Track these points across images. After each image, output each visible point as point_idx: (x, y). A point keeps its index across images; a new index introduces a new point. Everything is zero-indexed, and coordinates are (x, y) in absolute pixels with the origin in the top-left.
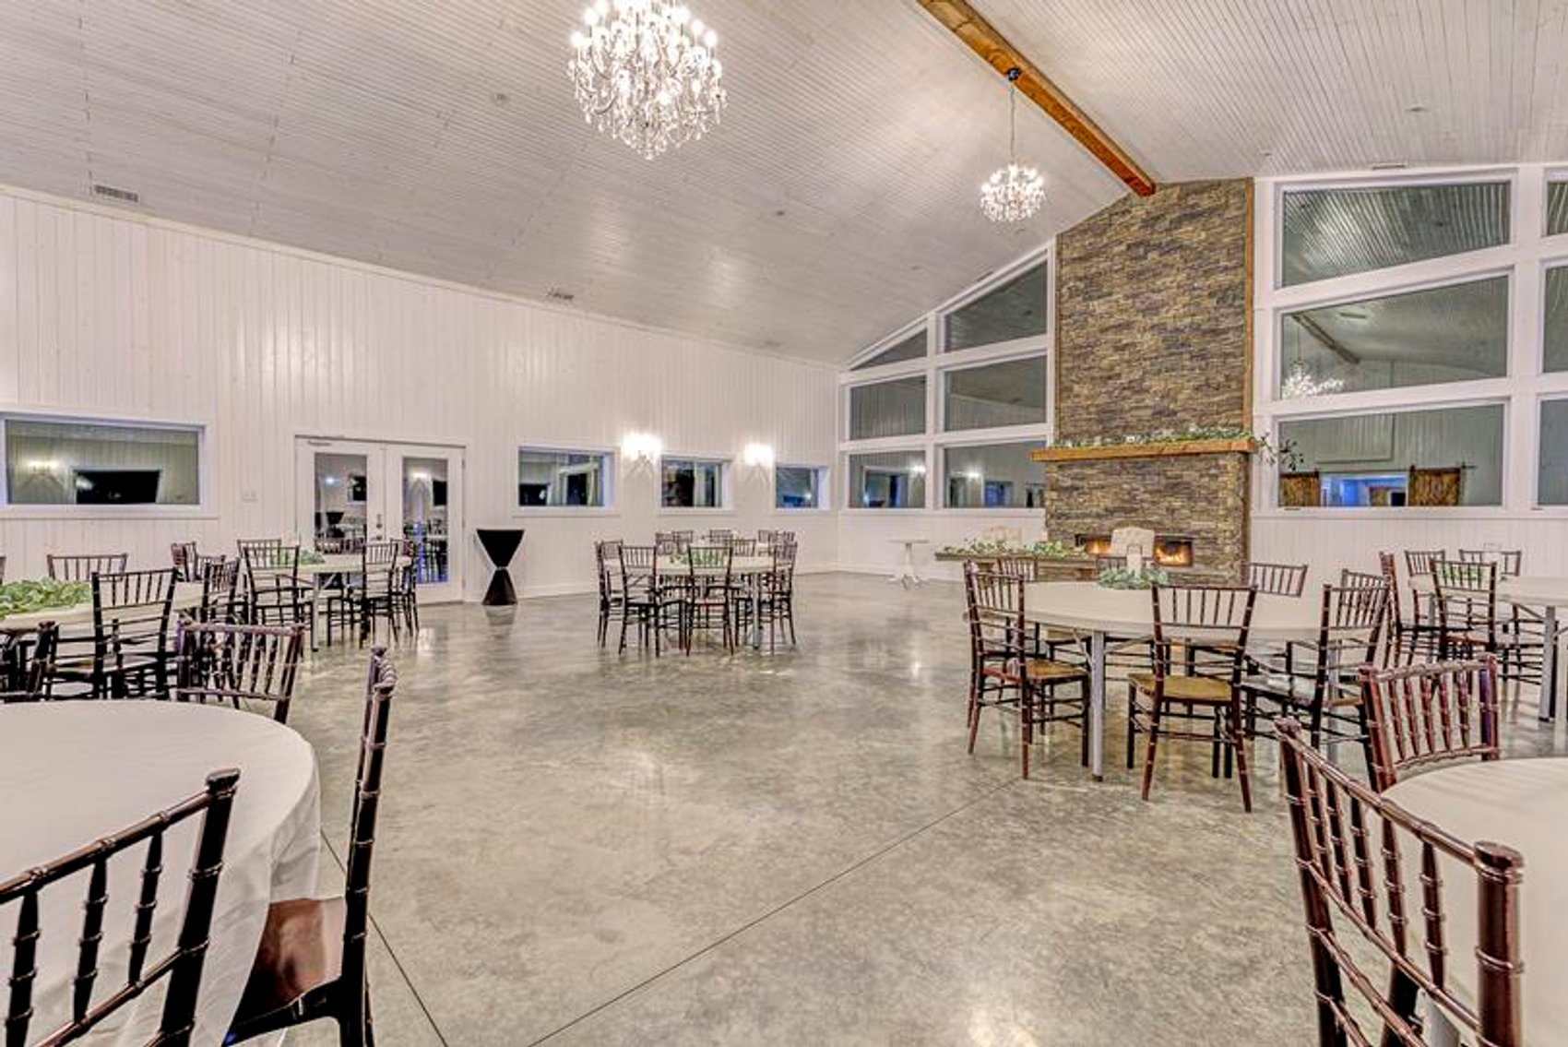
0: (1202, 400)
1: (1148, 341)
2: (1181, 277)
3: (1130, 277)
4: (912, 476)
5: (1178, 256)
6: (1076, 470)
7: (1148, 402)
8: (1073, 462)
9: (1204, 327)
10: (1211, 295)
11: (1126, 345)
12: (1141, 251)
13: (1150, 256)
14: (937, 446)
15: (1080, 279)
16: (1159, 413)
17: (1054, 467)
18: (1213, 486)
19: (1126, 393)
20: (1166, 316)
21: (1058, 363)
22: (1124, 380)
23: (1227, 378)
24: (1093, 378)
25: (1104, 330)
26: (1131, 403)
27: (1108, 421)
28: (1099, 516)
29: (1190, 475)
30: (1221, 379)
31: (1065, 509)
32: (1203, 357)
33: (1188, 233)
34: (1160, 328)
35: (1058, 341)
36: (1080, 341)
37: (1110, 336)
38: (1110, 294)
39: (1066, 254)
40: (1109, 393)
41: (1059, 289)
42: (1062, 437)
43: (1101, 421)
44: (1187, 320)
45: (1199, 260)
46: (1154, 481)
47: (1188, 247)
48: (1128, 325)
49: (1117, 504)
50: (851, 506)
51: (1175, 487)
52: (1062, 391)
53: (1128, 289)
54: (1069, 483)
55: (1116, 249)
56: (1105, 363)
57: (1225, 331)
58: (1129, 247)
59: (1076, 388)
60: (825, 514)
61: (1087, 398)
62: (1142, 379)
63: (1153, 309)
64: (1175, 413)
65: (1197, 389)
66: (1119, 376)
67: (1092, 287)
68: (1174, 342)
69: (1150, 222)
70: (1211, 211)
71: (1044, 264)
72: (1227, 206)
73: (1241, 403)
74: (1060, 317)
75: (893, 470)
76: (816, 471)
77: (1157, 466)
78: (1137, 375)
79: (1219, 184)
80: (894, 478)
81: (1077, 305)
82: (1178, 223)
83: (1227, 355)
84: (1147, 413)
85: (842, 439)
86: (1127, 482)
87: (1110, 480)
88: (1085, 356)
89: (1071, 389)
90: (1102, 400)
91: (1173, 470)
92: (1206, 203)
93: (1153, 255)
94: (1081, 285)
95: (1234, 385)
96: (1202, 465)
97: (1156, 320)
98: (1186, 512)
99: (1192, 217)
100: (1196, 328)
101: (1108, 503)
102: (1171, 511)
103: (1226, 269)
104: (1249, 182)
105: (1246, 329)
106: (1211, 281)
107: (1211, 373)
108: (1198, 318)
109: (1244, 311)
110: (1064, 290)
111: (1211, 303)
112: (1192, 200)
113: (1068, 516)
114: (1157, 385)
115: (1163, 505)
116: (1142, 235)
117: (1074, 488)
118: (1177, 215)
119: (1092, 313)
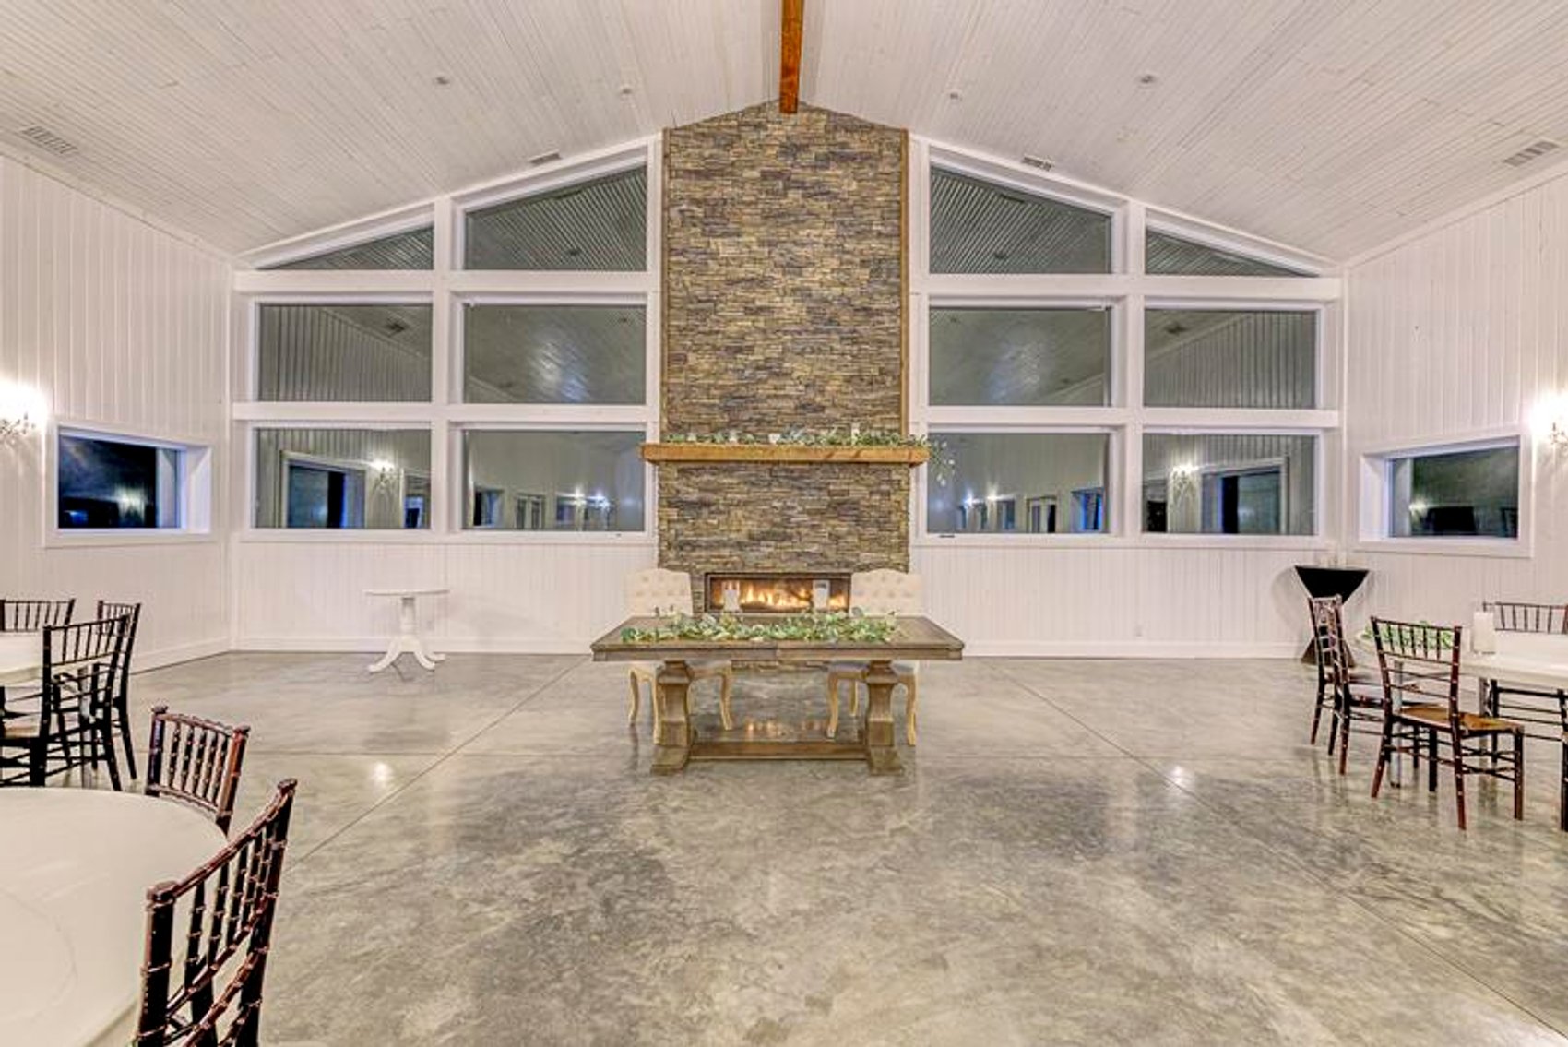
0: (852, 397)
1: (790, 308)
2: (830, 232)
3: (766, 217)
4: (371, 478)
5: (825, 204)
6: (705, 477)
7: (790, 391)
8: (701, 465)
9: (857, 303)
10: (864, 264)
11: (761, 309)
12: (780, 185)
13: (792, 195)
14: (454, 424)
15: (698, 202)
16: (802, 406)
17: (673, 471)
18: (885, 506)
19: (762, 375)
20: (812, 278)
21: (665, 318)
22: (757, 357)
23: (882, 372)
24: (715, 348)
25: (732, 282)
26: (766, 389)
28: (740, 545)
29: (858, 492)
30: (874, 371)
31: (689, 535)
32: (854, 341)
33: (835, 175)
34: (802, 293)
35: (666, 286)
36: (699, 292)
37: (739, 292)
38: (738, 234)
39: (677, 161)
40: (739, 372)
41: (665, 209)
42: (673, 427)
43: (728, 410)
44: (837, 291)
45: (848, 215)
46: (813, 498)
47: (836, 197)
48: (762, 282)
49: (766, 528)
50: (259, 524)
51: (839, 507)
52: (672, 360)
53: (762, 232)
54: (695, 495)
55: (749, 174)
56: (732, 329)
57: (879, 313)
58: (764, 176)
59: (692, 358)
60: (198, 541)
61: (708, 374)
62: (781, 359)
63: (794, 267)
64: (822, 408)
65: (848, 380)
66: (751, 349)
67: (715, 217)
68: (821, 315)
69: (792, 149)
70: (866, 157)
71: (642, 170)
72: (880, 157)
73: (897, 405)
74: (668, 250)
75: (338, 463)
76: (174, 455)
77: (818, 476)
78: (774, 351)
79: (872, 127)
80: (337, 480)
81: (695, 240)
82: (824, 161)
83: (881, 343)
84: (786, 406)
85: (239, 397)
86: (777, 497)
87: (756, 493)
88: (704, 315)
89: (684, 358)
90: (729, 380)
91: (838, 484)
92: (856, 146)
94: (699, 211)
95: (889, 380)
96: (873, 478)
97: (798, 281)
99: (844, 159)
100: (847, 302)
101: (751, 526)
102: (836, 538)
103: (880, 234)
104: (904, 134)
105: (901, 312)
106: (864, 246)
107: (864, 363)
108: (849, 290)
109: (900, 291)
110: (674, 213)
111: (864, 274)
112: (840, 137)
113: (694, 545)
114: (800, 368)
115: (826, 530)
116: (781, 164)
117: (704, 504)
118: (824, 150)
119: (714, 255)
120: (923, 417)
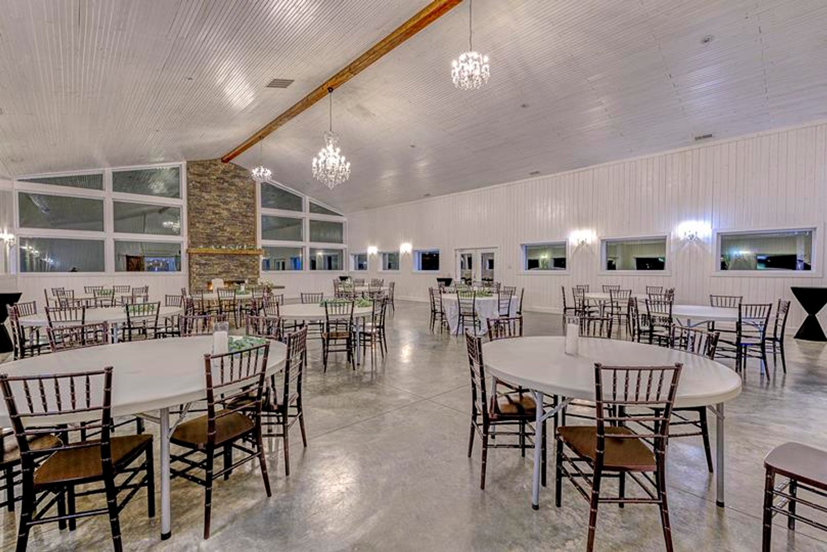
0: (243, 237)
1: (225, 213)
2: (236, 195)
3: (218, 189)
5: (234, 188)
6: (207, 257)
7: (226, 234)
8: (205, 254)
9: (244, 213)
10: (245, 204)
11: (217, 213)
12: (222, 181)
14: (113, 239)
15: (199, 183)
16: (230, 239)
17: (197, 256)
18: (254, 264)
19: (218, 230)
20: (232, 206)
21: (188, 212)
22: (216, 225)
24: (204, 222)
25: (208, 205)
26: (219, 234)
27: (210, 240)
29: (247, 261)
30: (248, 231)
31: (202, 272)
32: (243, 223)
33: (237, 181)
34: (228, 210)
35: (188, 204)
36: (199, 207)
37: (211, 208)
38: (210, 192)
39: (191, 170)
40: (212, 229)
41: (188, 184)
42: (193, 244)
43: (209, 239)
44: (238, 210)
45: (240, 191)
46: (236, 263)
47: (237, 186)
48: (218, 206)
50: (23, 271)
51: (242, 265)
52: (191, 225)
53: (218, 193)
54: (204, 262)
55: (213, 177)
56: (209, 217)
57: (249, 217)
58: (217, 178)
59: (197, 225)
61: (202, 229)
62: (223, 227)
63: (226, 203)
64: (234, 240)
65: (241, 233)
66: (214, 223)
67: (203, 187)
68: (233, 216)
69: (224, 172)
70: (243, 177)
71: (180, 169)
72: (247, 177)
73: (254, 240)
74: (188, 194)
77: (237, 257)
78: (222, 224)
81: (197, 192)
82: (234, 177)
83: (249, 224)
84: (225, 239)
86: (226, 262)
87: (221, 261)
88: (201, 213)
89: (194, 224)
90: (208, 231)
91: (242, 259)
92: (242, 174)
93: (226, 184)
94: (198, 185)
95: (252, 233)
96: (250, 258)
97: (227, 207)
98: (246, 273)
99: (239, 177)
100: (240, 213)
101: (219, 270)
102: (241, 272)
103: (249, 197)
105: (255, 217)
106: (245, 199)
107: (245, 229)
108: (242, 210)
109: (254, 212)
110: (191, 184)
111: (245, 207)
112: (238, 171)
113: (205, 275)
114: (228, 229)
115: (239, 271)
116: (221, 176)
117: (206, 264)
118: (233, 174)
119: (203, 197)
120: (261, 243)
